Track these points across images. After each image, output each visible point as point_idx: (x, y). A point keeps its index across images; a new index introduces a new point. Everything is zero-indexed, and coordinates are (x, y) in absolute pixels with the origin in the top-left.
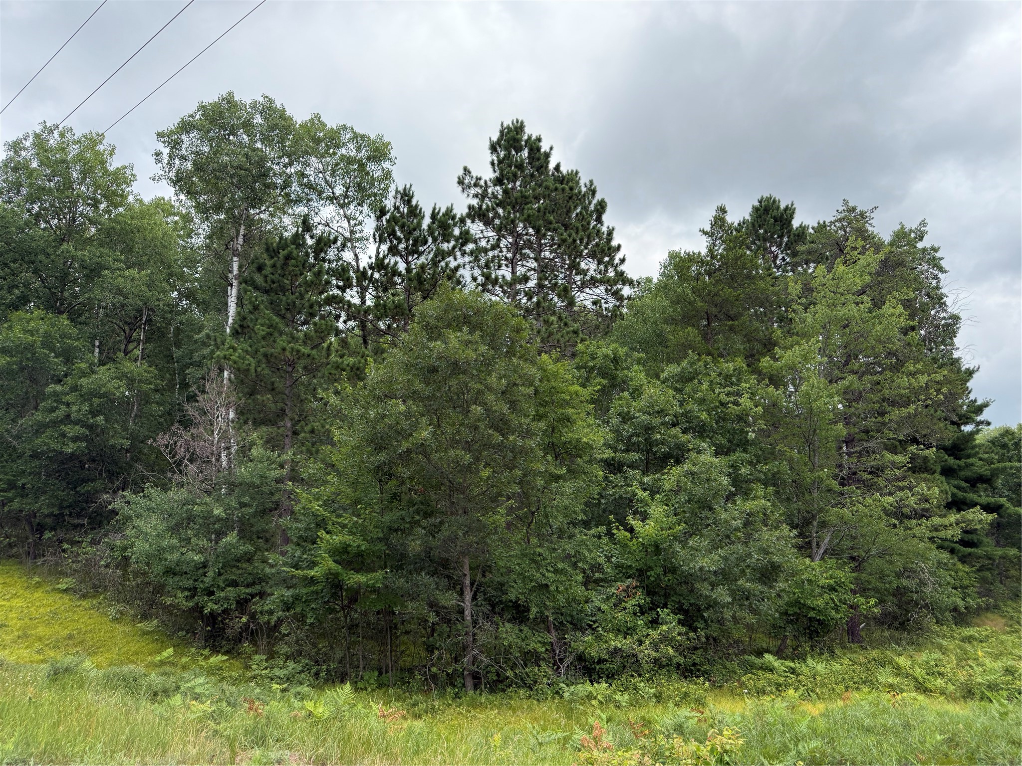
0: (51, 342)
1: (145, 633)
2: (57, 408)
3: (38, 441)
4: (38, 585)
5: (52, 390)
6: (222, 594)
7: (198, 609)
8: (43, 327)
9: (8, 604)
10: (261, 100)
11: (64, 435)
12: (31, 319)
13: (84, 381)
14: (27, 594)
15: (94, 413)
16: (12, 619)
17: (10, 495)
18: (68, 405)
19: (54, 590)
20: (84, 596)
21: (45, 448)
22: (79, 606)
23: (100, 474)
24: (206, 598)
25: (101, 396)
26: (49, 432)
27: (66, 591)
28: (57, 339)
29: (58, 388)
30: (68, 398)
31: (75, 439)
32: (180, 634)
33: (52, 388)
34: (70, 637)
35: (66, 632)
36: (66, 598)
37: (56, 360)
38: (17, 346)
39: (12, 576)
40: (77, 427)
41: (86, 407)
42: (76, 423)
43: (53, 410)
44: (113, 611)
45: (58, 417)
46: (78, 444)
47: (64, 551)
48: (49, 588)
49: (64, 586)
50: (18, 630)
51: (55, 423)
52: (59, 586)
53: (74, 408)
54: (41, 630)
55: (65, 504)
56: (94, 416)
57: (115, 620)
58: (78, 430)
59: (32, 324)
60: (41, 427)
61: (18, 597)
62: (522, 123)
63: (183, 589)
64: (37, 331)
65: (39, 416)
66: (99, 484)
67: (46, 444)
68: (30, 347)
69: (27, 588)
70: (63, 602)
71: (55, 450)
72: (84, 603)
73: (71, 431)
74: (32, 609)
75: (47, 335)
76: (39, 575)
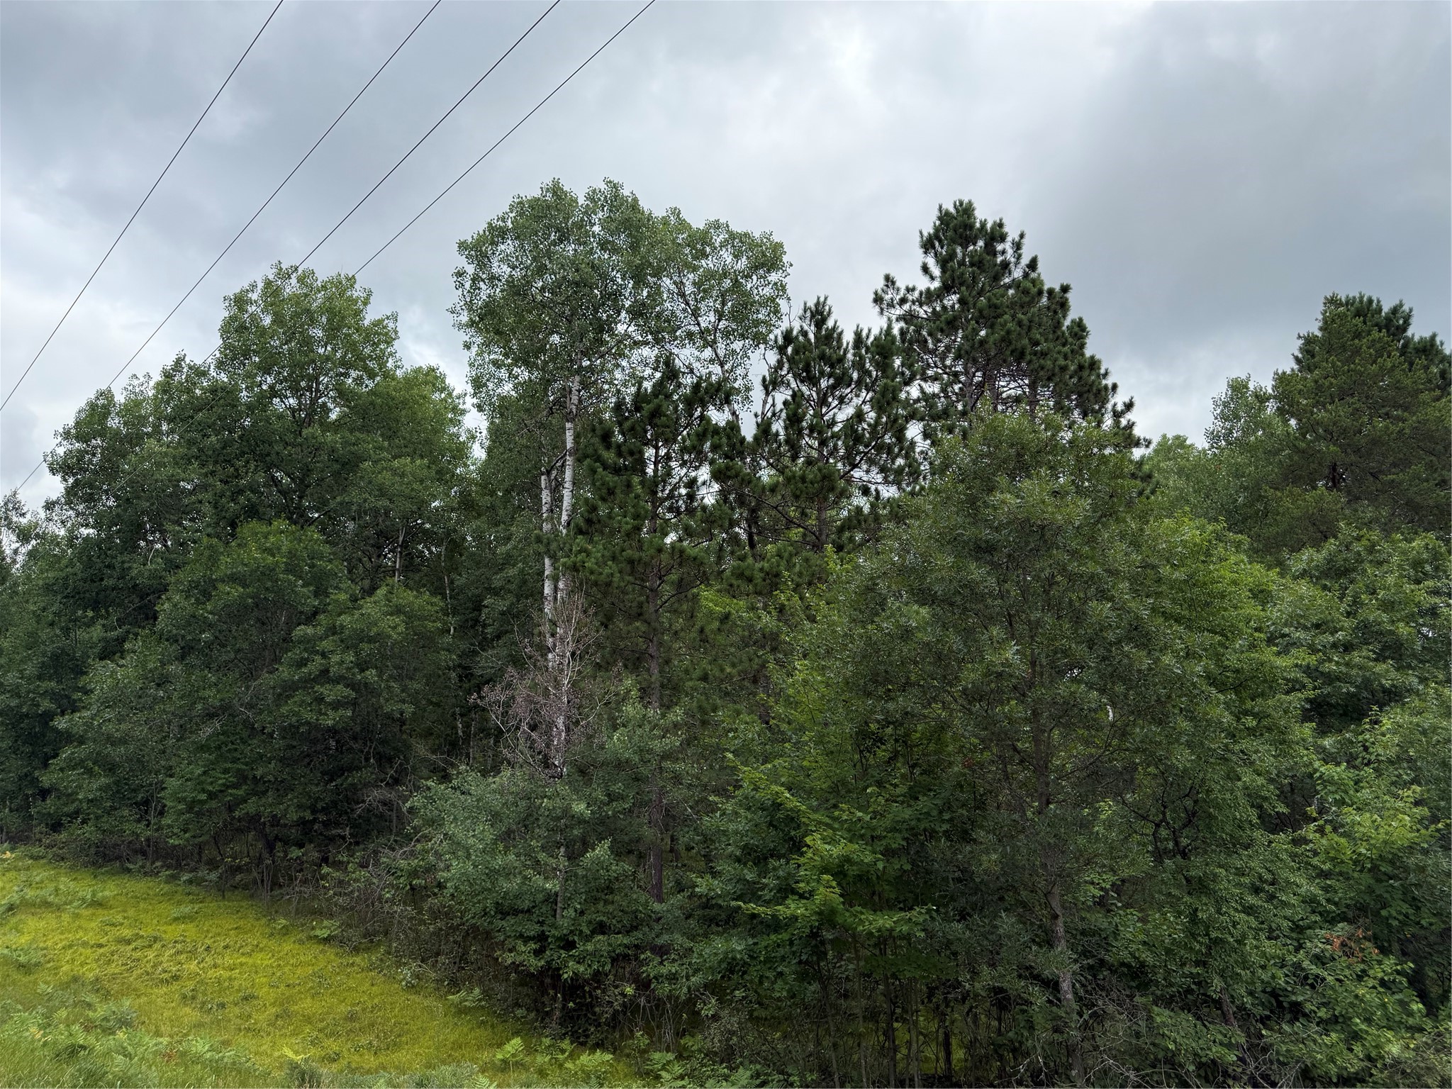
0: (298, 565)
1: (461, 1011)
2: (307, 660)
3: (284, 710)
4: (285, 931)
5: (302, 633)
6: (590, 947)
7: (551, 972)
8: (286, 543)
9: (250, 961)
10: (603, 186)
11: (320, 700)
12: (269, 533)
13: (345, 619)
14: (272, 944)
15: (363, 667)
16: (261, 986)
17: (240, 792)
18: (324, 655)
19: (310, 938)
20: (356, 950)
21: (294, 719)
22: (353, 964)
23: (367, 760)
24: (564, 954)
25: (371, 640)
26: (299, 696)
27: (326, 940)
28: (304, 561)
29: (310, 631)
30: (325, 645)
31: (336, 706)
32: (520, 1012)
33: (302, 630)
34: (351, 1018)
35: (343, 1009)
36: (331, 952)
37: (305, 590)
38: (253, 572)
39: (245, 917)
40: (340, 687)
41: (350, 657)
42: (337, 681)
43: (302, 663)
44: (406, 973)
45: (310, 674)
46: (341, 712)
47: (323, 877)
48: (303, 936)
49: (324, 933)
50: (273, 1004)
51: (308, 682)
52: (318, 932)
53: (335, 658)
54: (307, 1005)
55: (320, 805)
56: (362, 670)
57: (411, 988)
58: (341, 691)
59: (272, 539)
60: (288, 690)
61: (261, 950)
62: (970, 203)
63: (526, 940)
64: (279, 549)
65: (284, 672)
66: (367, 774)
67: (296, 714)
68: (268, 573)
69: (272, 934)
70: (329, 958)
71: (308, 723)
72: (358, 960)
73: (332, 693)
74: (286, 969)
75: (292, 554)
76: (286, 916)
